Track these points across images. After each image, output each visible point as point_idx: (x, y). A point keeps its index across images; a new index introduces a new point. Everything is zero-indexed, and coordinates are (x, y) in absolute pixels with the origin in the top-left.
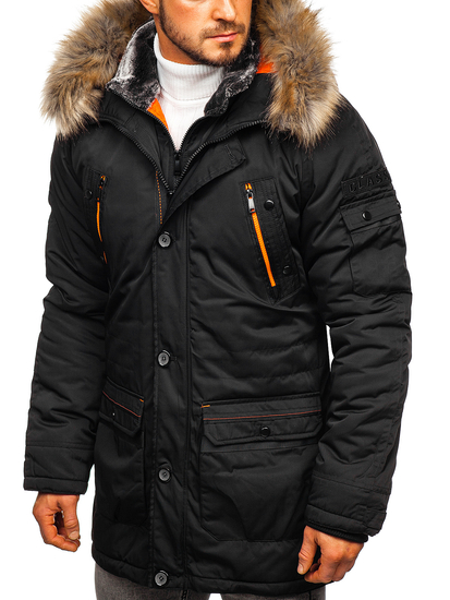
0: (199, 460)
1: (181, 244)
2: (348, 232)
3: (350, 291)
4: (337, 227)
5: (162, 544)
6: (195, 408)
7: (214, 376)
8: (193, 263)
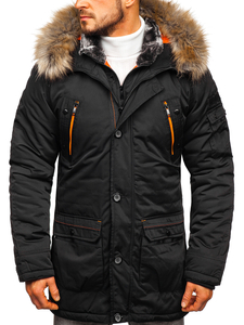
0: (140, 250)
1: (127, 135)
2: (211, 125)
3: (209, 156)
4: (205, 123)
5: (119, 299)
6: (137, 222)
7: (148, 205)
8: (135, 145)
